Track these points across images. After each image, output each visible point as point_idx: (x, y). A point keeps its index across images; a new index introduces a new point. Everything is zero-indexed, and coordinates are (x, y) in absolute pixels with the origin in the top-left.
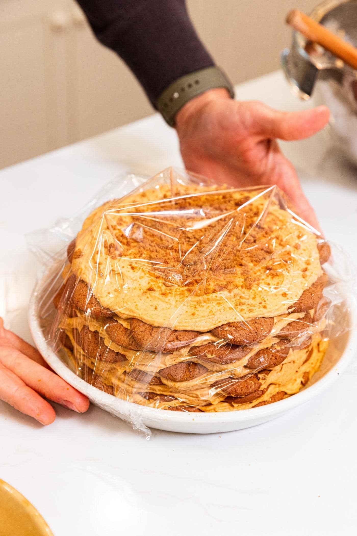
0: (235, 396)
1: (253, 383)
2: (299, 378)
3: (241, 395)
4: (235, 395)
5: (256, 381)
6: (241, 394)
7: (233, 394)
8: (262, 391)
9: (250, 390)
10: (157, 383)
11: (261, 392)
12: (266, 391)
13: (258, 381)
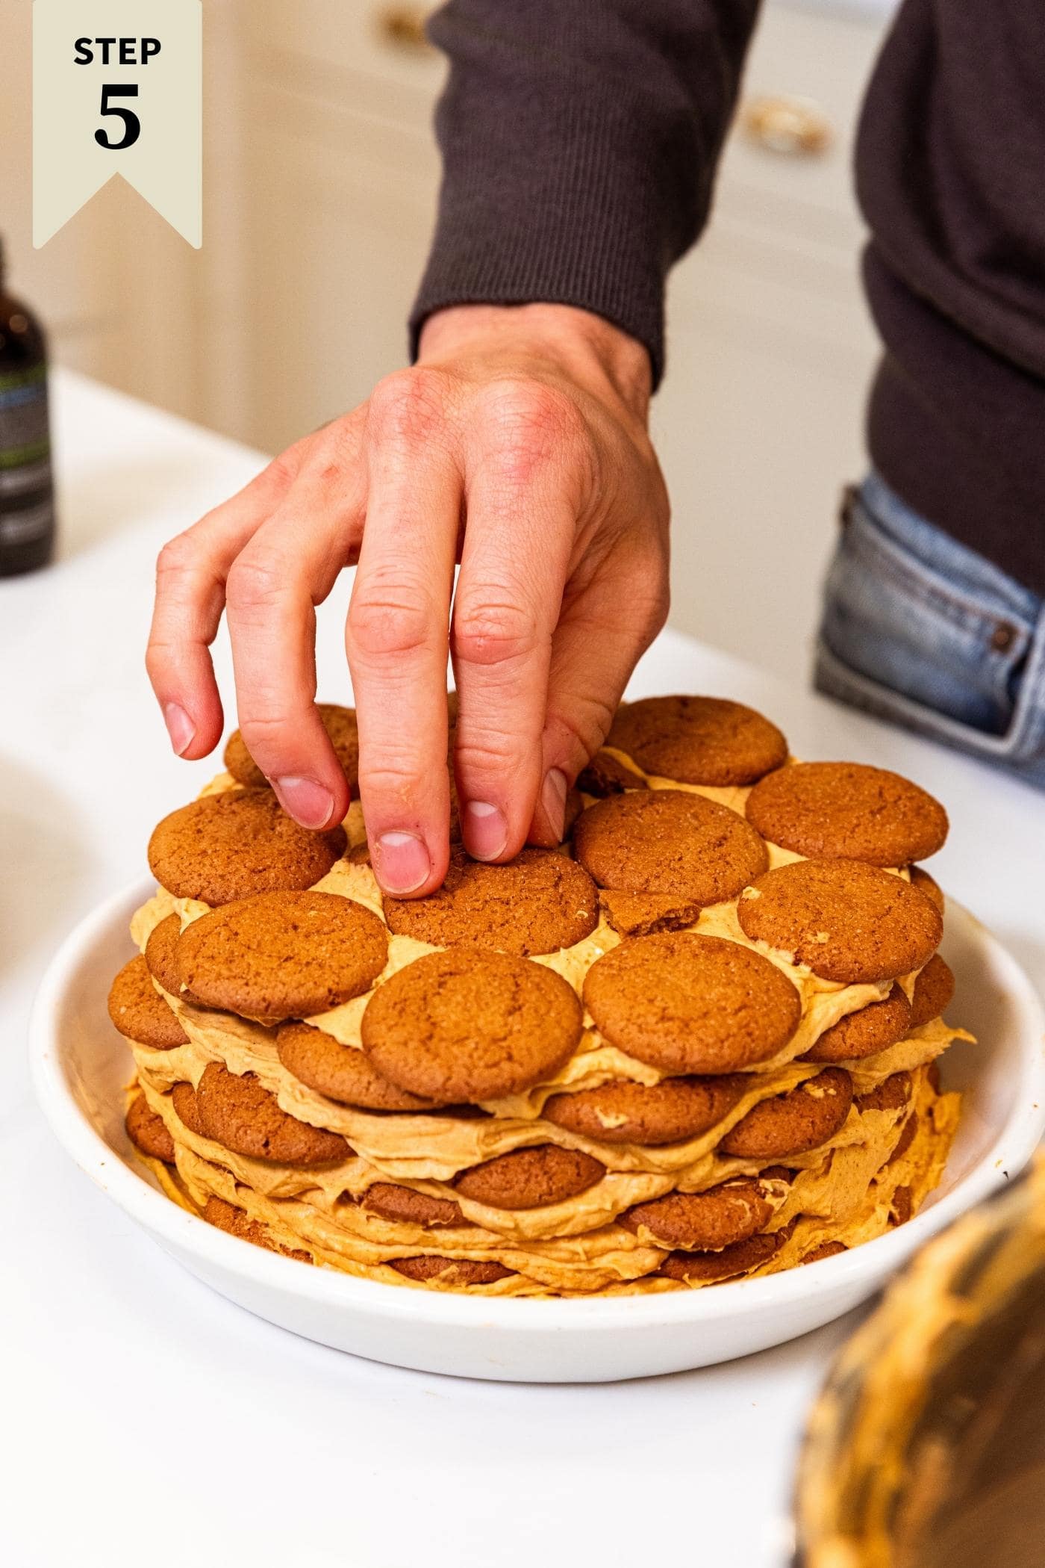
0: (695, 1250)
1: (747, 1206)
2: (883, 1202)
3: (711, 1246)
4: (694, 1246)
5: (756, 1200)
6: (712, 1242)
7: (687, 1240)
8: (776, 1236)
9: (741, 1226)
10: (448, 1219)
11: (773, 1238)
12: (785, 1236)
13: (761, 1199)
